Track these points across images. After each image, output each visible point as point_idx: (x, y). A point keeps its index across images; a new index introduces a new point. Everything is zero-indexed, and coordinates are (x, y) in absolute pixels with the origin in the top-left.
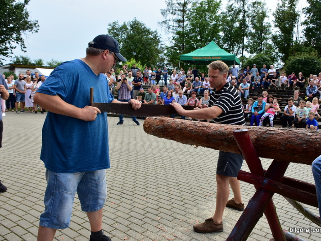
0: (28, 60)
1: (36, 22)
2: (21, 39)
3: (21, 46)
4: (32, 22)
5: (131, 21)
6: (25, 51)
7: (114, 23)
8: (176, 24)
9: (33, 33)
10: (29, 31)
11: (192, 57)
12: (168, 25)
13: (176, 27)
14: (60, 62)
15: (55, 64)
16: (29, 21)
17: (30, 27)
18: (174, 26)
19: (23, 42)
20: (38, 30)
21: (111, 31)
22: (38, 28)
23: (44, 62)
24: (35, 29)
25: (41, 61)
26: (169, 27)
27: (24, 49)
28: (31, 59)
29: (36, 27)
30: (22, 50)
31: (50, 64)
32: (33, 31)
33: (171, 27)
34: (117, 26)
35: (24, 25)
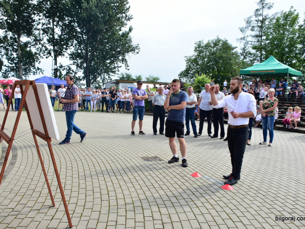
0: (130, 76)
1: (138, 46)
2: (125, 60)
3: (125, 65)
4: (134, 46)
5: (213, 39)
6: (129, 70)
7: (200, 42)
8: (254, 39)
9: (135, 54)
10: (132, 53)
11: (249, 71)
12: (246, 40)
13: (254, 42)
14: (155, 77)
15: (152, 79)
16: (132, 46)
17: (133, 50)
18: (252, 42)
19: (127, 62)
20: (139, 52)
21: (198, 49)
22: (139, 50)
23: (142, 78)
24: (136, 51)
25: (140, 77)
26: (248, 43)
27: (128, 68)
28: (133, 76)
29: (137, 49)
30: (126, 69)
31: (148, 79)
32: (135, 53)
33: (250, 43)
34: (202, 44)
35: (128, 49)
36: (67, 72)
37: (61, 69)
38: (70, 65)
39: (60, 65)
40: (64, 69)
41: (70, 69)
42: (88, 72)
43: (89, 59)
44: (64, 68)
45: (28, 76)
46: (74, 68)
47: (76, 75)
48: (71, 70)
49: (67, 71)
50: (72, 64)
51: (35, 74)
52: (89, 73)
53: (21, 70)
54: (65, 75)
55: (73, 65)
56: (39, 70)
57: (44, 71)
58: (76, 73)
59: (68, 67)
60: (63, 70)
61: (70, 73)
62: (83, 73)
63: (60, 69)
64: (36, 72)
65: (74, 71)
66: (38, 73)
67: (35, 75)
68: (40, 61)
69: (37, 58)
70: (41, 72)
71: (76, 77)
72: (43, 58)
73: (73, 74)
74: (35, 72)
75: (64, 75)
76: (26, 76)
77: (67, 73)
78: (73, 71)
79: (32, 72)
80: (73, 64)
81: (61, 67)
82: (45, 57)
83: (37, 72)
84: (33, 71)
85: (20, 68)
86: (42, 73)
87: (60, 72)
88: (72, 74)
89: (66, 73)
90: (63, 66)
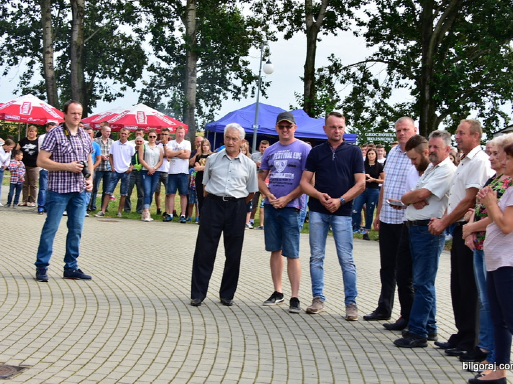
36: (355, 89)
37: (334, 80)
38: (367, 61)
39: (331, 64)
40: (347, 77)
41: (366, 76)
42: (427, 88)
43: (434, 37)
44: (345, 73)
46: (379, 71)
47: (386, 101)
48: (370, 83)
49: (357, 86)
50: (373, 60)
51: (240, 96)
53: (192, 82)
54: (348, 101)
55: (379, 63)
56: (254, 83)
57: (268, 85)
58: (387, 93)
59: (362, 69)
60: (343, 82)
61: (367, 93)
62: (413, 94)
63: (330, 79)
64: (243, 88)
65: (381, 83)
66: (249, 93)
67: (239, 99)
68: (267, 51)
69: (259, 39)
71: (390, 109)
72: (274, 40)
73: (378, 98)
74: (239, 90)
75: (343, 99)
77: (356, 92)
78: (376, 84)
79: (230, 88)
80: (378, 61)
81: (335, 68)
82: (280, 35)
83: (246, 90)
84: (235, 87)
85: (190, 74)
86: (263, 94)
87: (331, 91)
88: (372, 96)
89: (351, 90)
90: (344, 65)
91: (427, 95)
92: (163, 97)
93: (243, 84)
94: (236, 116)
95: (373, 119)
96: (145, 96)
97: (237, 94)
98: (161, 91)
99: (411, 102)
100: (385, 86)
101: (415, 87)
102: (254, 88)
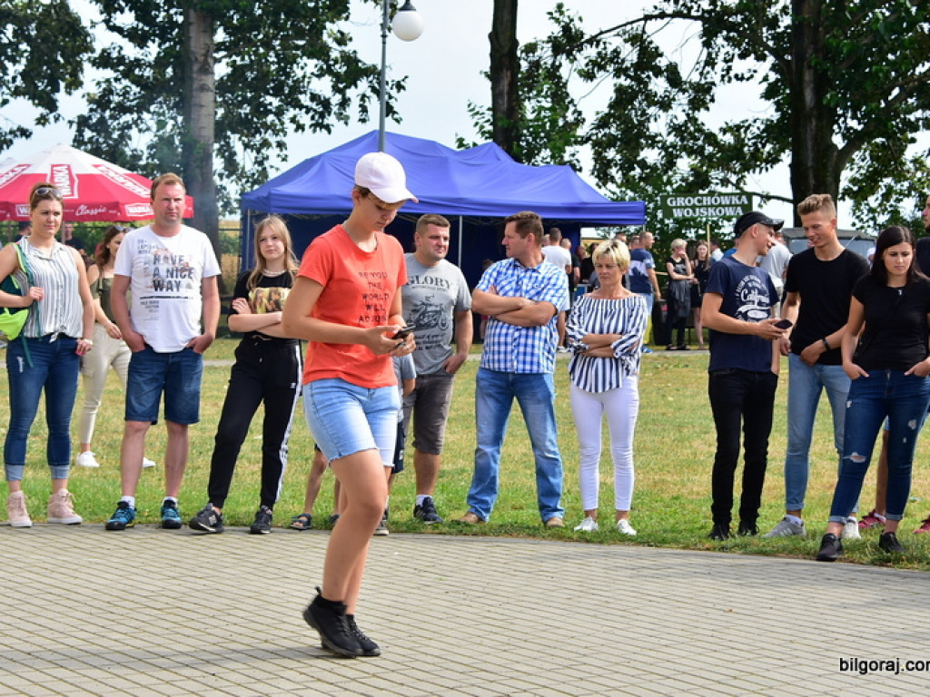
36: (620, 90)
37: (567, 70)
38: (648, 17)
40: (599, 64)
42: (808, 76)
44: (592, 51)
45: (281, 145)
47: (702, 115)
48: (658, 72)
49: (625, 82)
50: (662, 15)
51: (330, 119)
52: (822, 85)
53: (203, 88)
54: (603, 123)
56: (363, 85)
57: (399, 87)
58: (701, 95)
59: (635, 39)
60: (589, 76)
61: (651, 99)
62: (768, 95)
63: (556, 68)
64: (336, 99)
65: (688, 73)
66: (353, 111)
67: (328, 128)
70: (374, 97)
71: (710, 138)
74: (326, 104)
75: (590, 118)
76: (266, 144)
77: (623, 99)
78: (673, 75)
79: (303, 99)
80: (676, 15)
83: (344, 103)
84: (314, 97)
85: (196, 67)
86: (389, 110)
87: (560, 97)
88: (665, 105)
89: (610, 95)
91: (809, 96)
92: (134, 132)
93: (336, 89)
94: (322, 166)
95: (670, 163)
96: (88, 134)
97: (322, 116)
98: (127, 118)
99: (764, 116)
100: (695, 78)
101: (773, 77)
102: (363, 97)
